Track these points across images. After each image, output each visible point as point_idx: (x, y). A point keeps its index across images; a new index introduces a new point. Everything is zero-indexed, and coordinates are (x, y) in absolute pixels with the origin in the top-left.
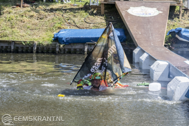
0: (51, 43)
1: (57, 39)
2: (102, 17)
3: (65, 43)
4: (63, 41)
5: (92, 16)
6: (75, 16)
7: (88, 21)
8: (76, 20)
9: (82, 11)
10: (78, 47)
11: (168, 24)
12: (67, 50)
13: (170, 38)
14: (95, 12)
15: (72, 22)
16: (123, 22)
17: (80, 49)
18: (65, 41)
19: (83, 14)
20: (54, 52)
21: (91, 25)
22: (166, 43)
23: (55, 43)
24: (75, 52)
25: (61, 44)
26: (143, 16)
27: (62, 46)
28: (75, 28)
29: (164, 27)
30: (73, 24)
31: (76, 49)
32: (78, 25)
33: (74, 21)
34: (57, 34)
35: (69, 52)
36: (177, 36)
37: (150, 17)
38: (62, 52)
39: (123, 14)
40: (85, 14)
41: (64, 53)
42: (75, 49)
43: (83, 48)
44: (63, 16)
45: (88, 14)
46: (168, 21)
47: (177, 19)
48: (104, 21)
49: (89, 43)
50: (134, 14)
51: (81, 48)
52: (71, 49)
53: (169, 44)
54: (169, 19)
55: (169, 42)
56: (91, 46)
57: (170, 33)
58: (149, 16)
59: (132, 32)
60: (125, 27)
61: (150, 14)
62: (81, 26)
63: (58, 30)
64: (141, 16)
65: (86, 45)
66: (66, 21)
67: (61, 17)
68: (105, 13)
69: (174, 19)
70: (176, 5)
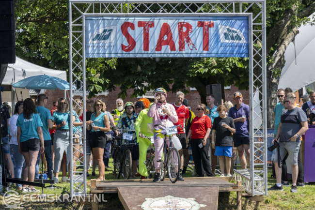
9: (56, 209)
14: (81, 208)
70: (230, 189)
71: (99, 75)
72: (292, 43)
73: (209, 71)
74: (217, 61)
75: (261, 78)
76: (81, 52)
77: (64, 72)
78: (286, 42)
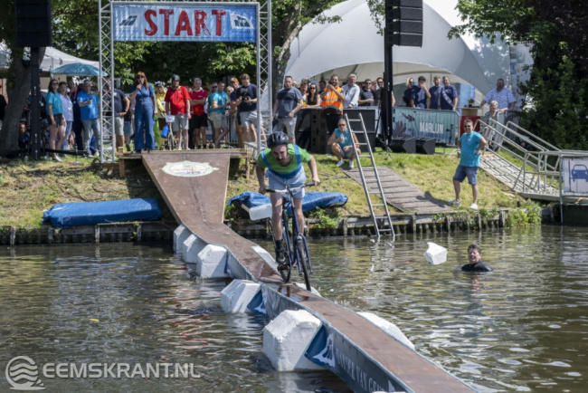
0: (39, 227)
1: (49, 221)
2: (121, 182)
3: (63, 226)
4: (60, 223)
5: (105, 181)
6: (77, 182)
7: (99, 188)
8: (79, 187)
9: (88, 173)
10: (84, 231)
11: (228, 187)
12: (66, 237)
13: (232, 210)
14: (110, 173)
15: (73, 191)
16: (155, 187)
17: (87, 235)
18: (62, 223)
19: (90, 177)
20: (44, 241)
21: (104, 195)
22: (226, 218)
23: (45, 226)
24: (80, 239)
25: (56, 228)
26: (188, 176)
27: (57, 231)
28: (77, 200)
29: (223, 192)
30: (75, 194)
32: (83, 195)
33: (76, 190)
34: (48, 213)
35: (70, 241)
36: (243, 206)
37: (200, 177)
38: (58, 241)
39: (156, 174)
40: (93, 177)
41: (62, 242)
42: (80, 236)
43: (93, 233)
44: (57, 182)
45: (98, 177)
46: (228, 183)
47: (243, 179)
48: (125, 187)
49: (102, 224)
50: (173, 174)
51: (89, 233)
52: (72, 235)
53: (232, 219)
54: (229, 179)
55: (232, 217)
56: (105, 229)
57: (233, 202)
58: (198, 175)
59: (171, 201)
60: (160, 195)
61: (199, 172)
62: (88, 198)
63: (51, 206)
64: (185, 176)
65: (97, 228)
66: (64, 190)
67: (54, 183)
68: (127, 174)
69: (239, 179)
70: (240, 156)
71: (130, 70)
72: (296, 38)
73: (226, 67)
74: (233, 59)
75: (267, 70)
76: (110, 36)
77: (97, 63)
78: (291, 38)
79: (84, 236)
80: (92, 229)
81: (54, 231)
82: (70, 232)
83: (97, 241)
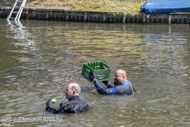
0: (138, 14)
1: (144, 11)
10: (163, 17)
12: (153, 20)
17: (164, 19)
18: (151, 12)
20: (141, 22)
23: (142, 14)
24: (160, 22)
25: (147, 15)
31: (161, 19)
34: (143, 6)
35: (155, 22)
38: (148, 22)
41: (150, 23)
43: (167, 18)
49: (172, 13)
51: (166, 18)
52: (156, 19)
56: (174, 16)
63: (145, 1)
65: (170, 16)
79: (162, 19)
80: (167, 16)
81: (146, 16)
82: (155, 17)
83: (170, 22)
